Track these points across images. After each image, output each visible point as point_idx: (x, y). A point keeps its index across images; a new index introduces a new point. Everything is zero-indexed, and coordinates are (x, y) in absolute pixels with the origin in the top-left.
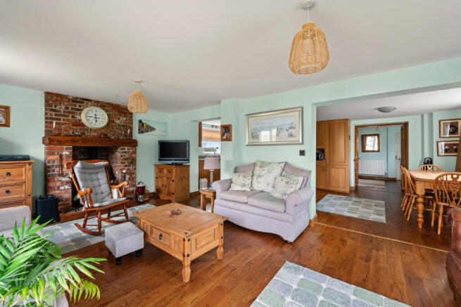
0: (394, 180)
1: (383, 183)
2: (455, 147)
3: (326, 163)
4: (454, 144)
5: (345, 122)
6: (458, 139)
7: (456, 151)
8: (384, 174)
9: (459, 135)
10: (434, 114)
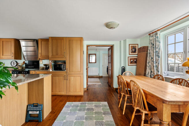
0: (102, 77)
1: (98, 80)
2: (135, 60)
3: (66, 72)
4: (135, 59)
5: (81, 39)
6: (136, 56)
7: (136, 62)
8: (98, 74)
9: (137, 53)
10: (127, 40)
